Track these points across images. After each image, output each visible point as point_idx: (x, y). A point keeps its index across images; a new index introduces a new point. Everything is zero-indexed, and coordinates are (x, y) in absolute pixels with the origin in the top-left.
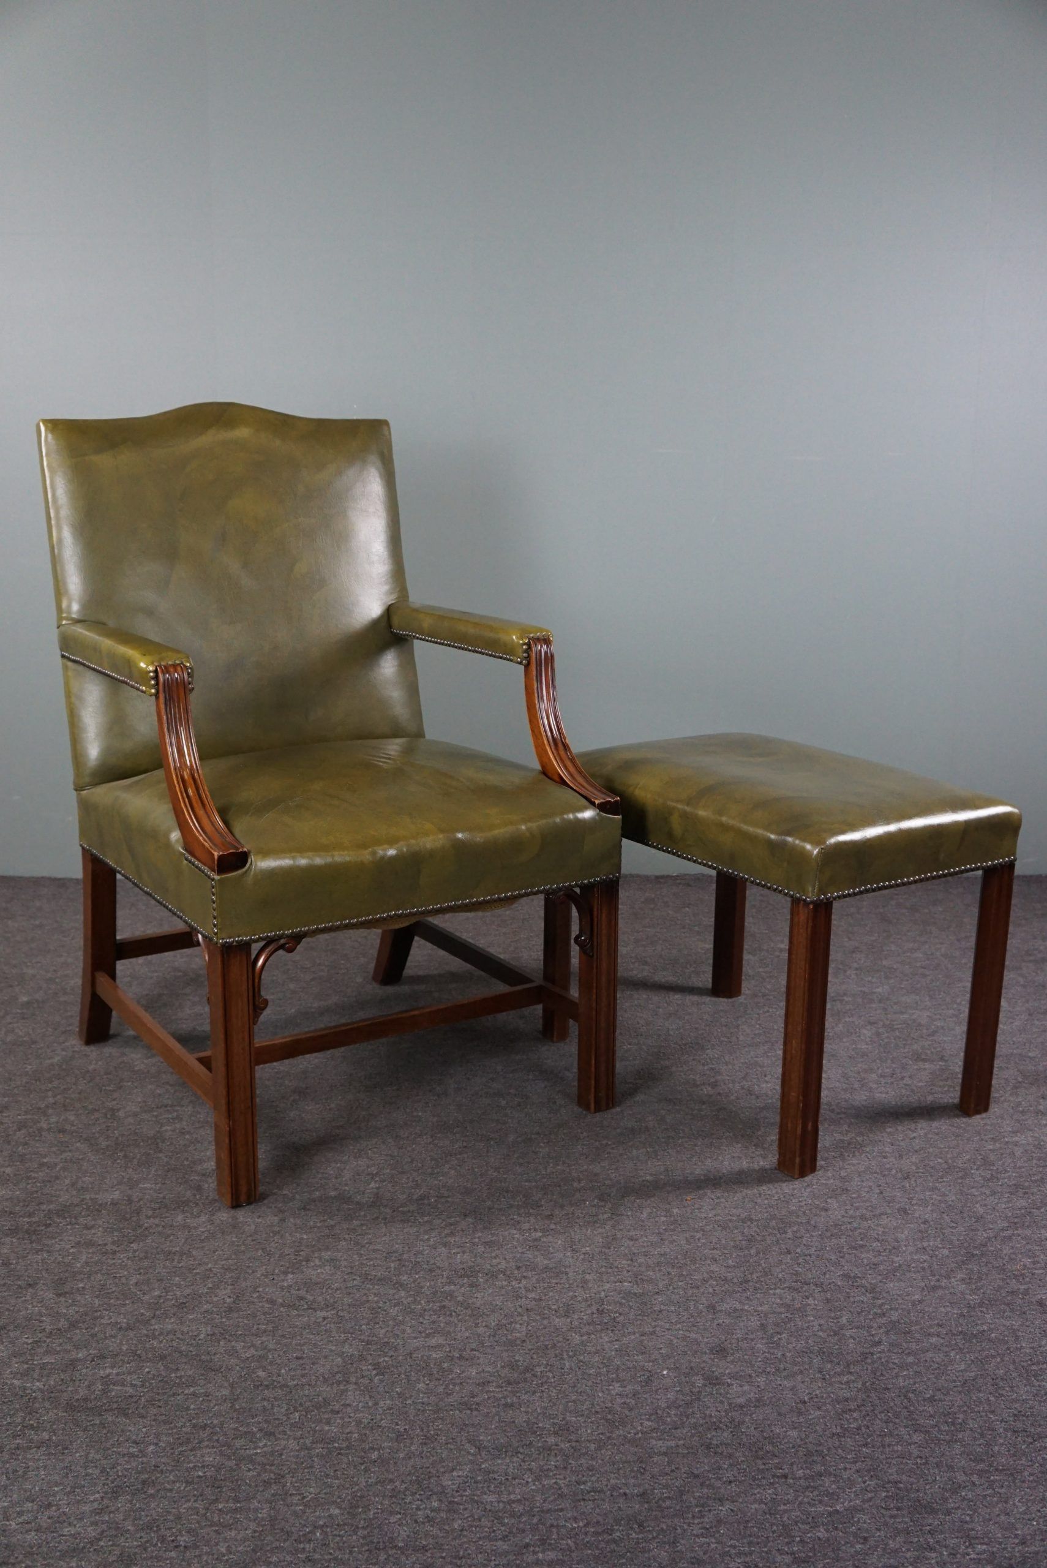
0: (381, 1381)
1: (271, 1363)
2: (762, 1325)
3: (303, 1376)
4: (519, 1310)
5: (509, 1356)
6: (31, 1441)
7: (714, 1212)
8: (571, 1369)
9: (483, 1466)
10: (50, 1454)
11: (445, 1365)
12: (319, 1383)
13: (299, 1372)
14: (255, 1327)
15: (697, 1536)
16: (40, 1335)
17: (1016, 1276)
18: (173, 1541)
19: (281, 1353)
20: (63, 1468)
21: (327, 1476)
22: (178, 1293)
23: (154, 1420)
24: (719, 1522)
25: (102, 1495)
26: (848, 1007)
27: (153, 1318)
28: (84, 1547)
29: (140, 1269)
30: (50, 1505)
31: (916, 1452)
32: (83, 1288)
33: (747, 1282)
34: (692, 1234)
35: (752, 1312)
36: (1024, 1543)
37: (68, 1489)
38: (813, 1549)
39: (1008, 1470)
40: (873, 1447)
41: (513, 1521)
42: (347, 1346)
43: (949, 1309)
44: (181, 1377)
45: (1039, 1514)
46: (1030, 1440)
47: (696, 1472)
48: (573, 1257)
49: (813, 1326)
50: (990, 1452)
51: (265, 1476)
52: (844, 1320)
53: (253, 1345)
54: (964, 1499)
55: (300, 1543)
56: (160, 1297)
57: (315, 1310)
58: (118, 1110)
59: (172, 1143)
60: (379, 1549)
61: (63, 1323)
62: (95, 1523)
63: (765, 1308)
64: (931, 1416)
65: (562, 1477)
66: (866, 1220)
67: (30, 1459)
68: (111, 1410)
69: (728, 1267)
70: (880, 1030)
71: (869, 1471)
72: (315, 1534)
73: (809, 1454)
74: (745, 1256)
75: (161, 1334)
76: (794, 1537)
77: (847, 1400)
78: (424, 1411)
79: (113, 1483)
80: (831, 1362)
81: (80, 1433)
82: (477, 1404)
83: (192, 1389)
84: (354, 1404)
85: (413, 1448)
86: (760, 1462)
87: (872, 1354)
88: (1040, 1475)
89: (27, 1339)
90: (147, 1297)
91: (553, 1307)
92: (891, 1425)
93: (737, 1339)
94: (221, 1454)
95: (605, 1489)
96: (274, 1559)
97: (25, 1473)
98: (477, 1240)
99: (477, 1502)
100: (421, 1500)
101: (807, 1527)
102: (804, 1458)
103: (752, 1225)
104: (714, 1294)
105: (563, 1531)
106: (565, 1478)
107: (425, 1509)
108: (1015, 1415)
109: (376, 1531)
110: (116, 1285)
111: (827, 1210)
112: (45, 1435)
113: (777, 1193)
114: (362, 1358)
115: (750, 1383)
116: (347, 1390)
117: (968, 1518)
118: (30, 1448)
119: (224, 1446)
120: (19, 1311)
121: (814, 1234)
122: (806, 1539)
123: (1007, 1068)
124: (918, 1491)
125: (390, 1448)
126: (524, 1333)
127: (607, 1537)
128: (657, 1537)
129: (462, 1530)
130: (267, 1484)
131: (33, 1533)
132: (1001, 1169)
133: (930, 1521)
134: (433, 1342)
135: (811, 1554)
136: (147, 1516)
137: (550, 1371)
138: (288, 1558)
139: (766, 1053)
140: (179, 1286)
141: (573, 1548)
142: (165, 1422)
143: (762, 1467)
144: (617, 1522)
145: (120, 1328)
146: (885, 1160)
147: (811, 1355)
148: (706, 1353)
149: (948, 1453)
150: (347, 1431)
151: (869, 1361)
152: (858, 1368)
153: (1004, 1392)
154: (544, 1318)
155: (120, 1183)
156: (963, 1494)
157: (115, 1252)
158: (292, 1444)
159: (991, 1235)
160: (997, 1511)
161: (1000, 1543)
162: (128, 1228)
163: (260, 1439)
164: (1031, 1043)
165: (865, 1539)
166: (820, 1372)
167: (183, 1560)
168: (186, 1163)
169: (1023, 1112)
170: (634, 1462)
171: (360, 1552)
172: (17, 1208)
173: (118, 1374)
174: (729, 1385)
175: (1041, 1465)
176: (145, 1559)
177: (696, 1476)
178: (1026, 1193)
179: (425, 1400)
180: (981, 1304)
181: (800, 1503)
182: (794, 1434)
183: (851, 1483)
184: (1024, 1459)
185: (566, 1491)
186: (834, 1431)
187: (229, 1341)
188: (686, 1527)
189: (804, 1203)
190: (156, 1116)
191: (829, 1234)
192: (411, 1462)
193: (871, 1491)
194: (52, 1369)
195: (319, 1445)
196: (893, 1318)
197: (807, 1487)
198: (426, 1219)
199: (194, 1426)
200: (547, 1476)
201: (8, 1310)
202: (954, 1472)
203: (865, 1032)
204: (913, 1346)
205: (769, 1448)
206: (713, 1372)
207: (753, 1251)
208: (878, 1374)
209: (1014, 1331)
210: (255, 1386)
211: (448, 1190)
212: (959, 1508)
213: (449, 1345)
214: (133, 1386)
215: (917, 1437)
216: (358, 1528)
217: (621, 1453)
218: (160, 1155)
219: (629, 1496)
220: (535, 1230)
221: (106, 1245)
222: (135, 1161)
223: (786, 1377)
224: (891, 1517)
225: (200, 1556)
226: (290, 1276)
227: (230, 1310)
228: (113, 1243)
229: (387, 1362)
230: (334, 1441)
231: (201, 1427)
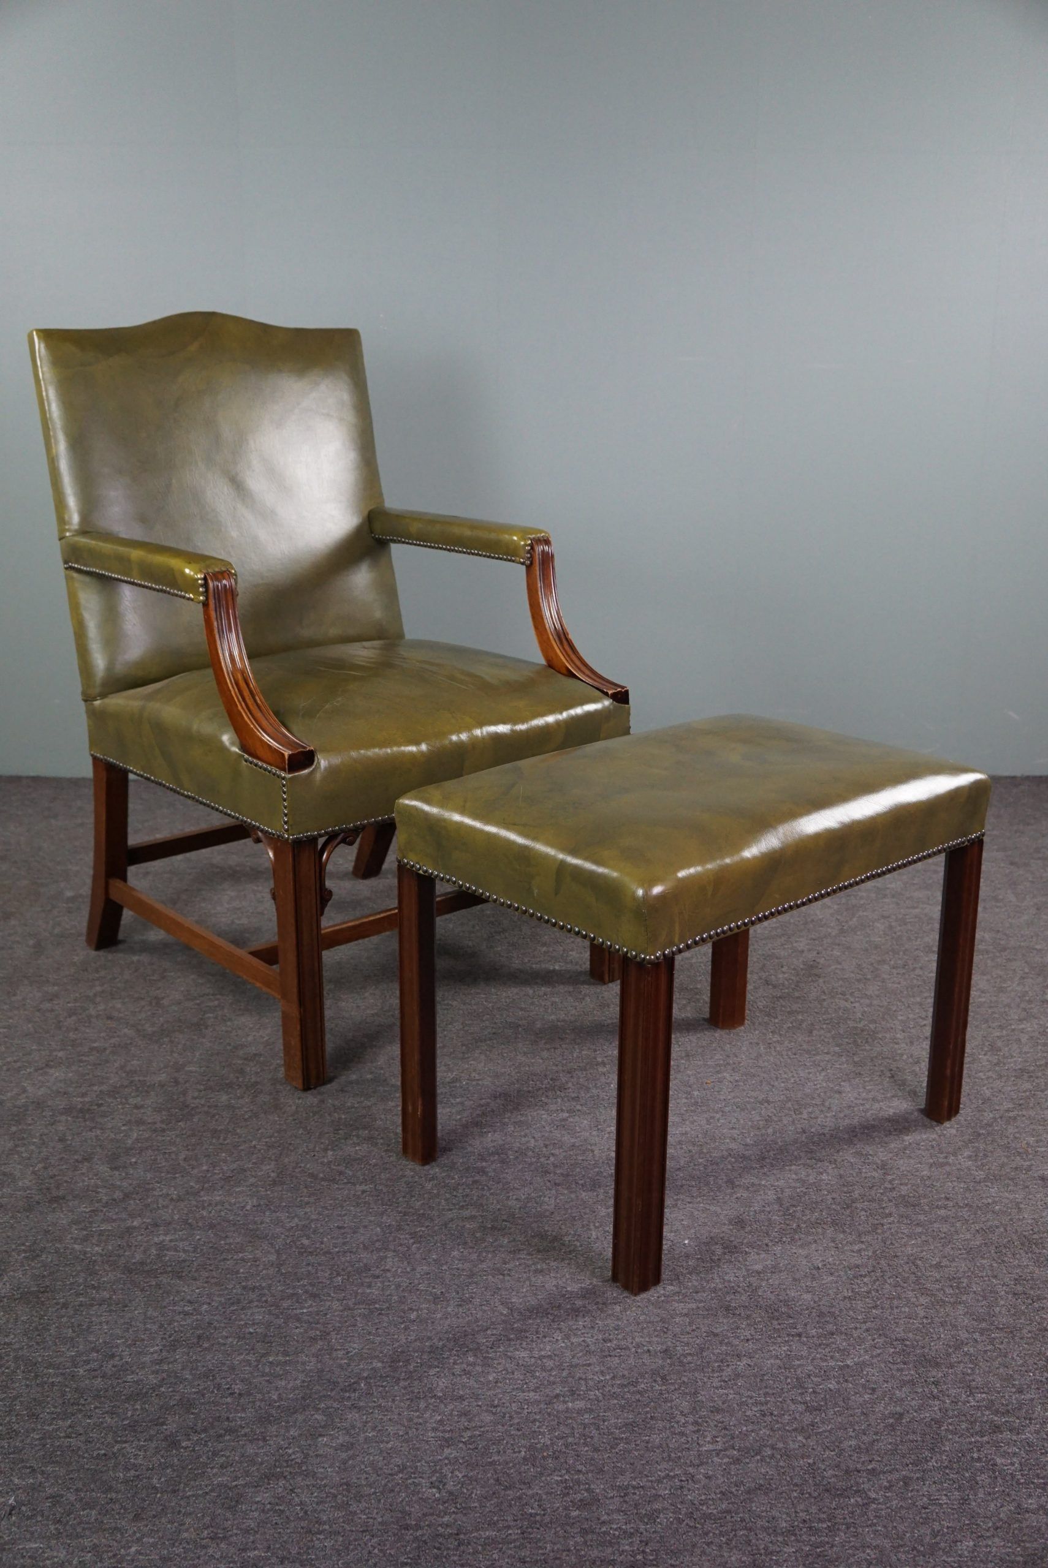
0: (419, 1249)
1: (314, 1232)
2: (779, 1198)
3: (344, 1244)
4: (548, 1184)
5: (539, 1227)
6: (93, 1299)
7: (733, 1094)
8: (597, 1238)
9: (516, 1325)
10: (111, 1311)
11: (478, 1235)
12: (359, 1250)
13: (340, 1241)
14: (299, 1199)
15: (717, 1388)
16: (97, 1205)
17: (1019, 1154)
18: (228, 1389)
19: (323, 1223)
20: (125, 1323)
21: (370, 1333)
22: (225, 1168)
23: (206, 1282)
24: (738, 1376)
25: (161, 1347)
26: (862, 902)
27: (202, 1190)
28: (147, 1393)
29: (187, 1146)
30: (113, 1356)
31: (922, 1314)
32: (136, 1162)
33: (764, 1158)
34: (712, 1115)
35: (769, 1186)
36: (1019, 1392)
37: (129, 1342)
38: (825, 1399)
39: (1008, 1328)
40: (882, 1308)
41: (544, 1374)
42: (385, 1218)
43: (955, 1184)
44: (230, 1244)
45: (1035, 1366)
46: (1030, 1301)
47: (715, 1331)
48: (598, 1136)
49: (827, 1200)
50: (992, 1313)
51: (312, 1333)
52: (856, 1194)
53: (296, 1215)
54: (966, 1354)
55: (346, 1391)
56: (208, 1171)
57: (354, 1184)
58: (163, 998)
59: (214, 1030)
60: (419, 1398)
61: (118, 1195)
62: (156, 1372)
63: (781, 1183)
64: (937, 1281)
65: (590, 1335)
66: (878, 1101)
67: (92, 1315)
68: (166, 1272)
69: (746, 1145)
70: (893, 924)
71: (878, 1330)
72: (359, 1384)
73: (821, 1315)
74: (762, 1135)
75: (210, 1205)
76: (807, 1388)
77: (857, 1266)
78: (460, 1276)
79: (170, 1337)
80: (844, 1232)
81: (138, 1293)
82: (509, 1270)
83: (241, 1255)
84: (394, 1270)
85: (449, 1309)
86: (775, 1322)
87: (883, 1225)
88: (1037, 1332)
89: (84, 1208)
90: (196, 1171)
91: (580, 1182)
92: (899, 1288)
93: (755, 1211)
94: (270, 1313)
95: (630, 1346)
96: (323, 1405)
97: (89, 1327)
98: (506, 1120)
99: (510, 1358)
100: (458, 1356)
101: (819, 1380)
102: (817, 1319)
103: (769, 1107)
104: (733, 1169)
105: (591, 1383)
106: (593, 1337)
107: (462, 1363)
108: (1016, 1280)
109: (416, 1383)
110: (166, 1160)
111: (840, 1093)
112: (106, 1295)
113: (793, 1077)
114: (399, 1228)
115: (767, 1251)
116: (386, 1257)
117: (969, 1371)
118: (92, 1305)
119: (272, 1306)
120: (76, 1182)
121: (828, 1115)
122: (818, 1390)
123: (1015, 960)
124: (923, 1347)
125: (428, 1309)
126: (553, 1206)
127: (632, 1389)
128: (679, 1389)
129: (496, 1382)
130: (314, 1340)
131: (99, 1379)
132: (1007, 1054)
133: (934, 1373)
134: (466, 1213)
135: (822, 1403)
136: (204, 1366)
137: (577, 1240)
138: (335, 1405)
139: (782, 945)
140: (225, 1161)
141: (601, 1398)
142: (216, 1284)
143: (777, 1327)
144: (642, 1375)
145: (172, 1199)
146: (896, 1046)
147: (825, 1226)
148: (725, 1224)
149: (952, 1314)
150: (388, 1292)
151: (879, 1231)
152: (869, 1238)
153: (1006, 1259)
154: (571, 1192)
155: (166, 1067)
156: (966, 1349)
157: (163, 1130)
158: (336, 1305)
159: (997, 1116)
160: (996, 1364)
161: (999, 1392)
162: (175, 1108)
163: (306, 1301)
164: (1038, 935)
165: (874, 1390)
166: (833, 1241)
167: (237, 1406)
168: (228, 1048)
169: (1030, 1002)
170: (657, 1322)
171: (402, 1401)
172: (71, 1089)
173: (171, 1241)
174: (746, 1253)
175: (1039, 1324)
176: (203, 1404)
177: (715, 1335)
178: (1031, 1077)
179: (460, 1266)
180: (985, 1180)
181: (813, 1359)
182: (807, 1296)
183: (861, 1341)
184: (1023, 1318)
185: (593, 1348)
186: (846, 1295)
187: (274, 1211)
188: (705, 1380)
189: (819, 1086)
190: (198, 1004)
191: (842, 1115)
192: (448, 1322)
193: (880, 1348)
194: (108, 1236)
195: (361, 1306)
196: (903, 1193)
197: (820, 1345)
198: (458, 1100)
199: (244, 1288)
200: (575, 1335)
201: (66, 1182)
202: (958, 1330)
203: (879, 925)
204: (922, 1217)
205: (784, 1309)
206: (731, 1242)
207: (770, 1131)
208: (888, 1242)
209: (1018, 1204)
210: (299, 1252)
211: (479, 1074)
212: (961, 1362)
213: (482, 1216)
214: (185, 1251)
215: (923, 1300)
216: (399, 1379)
217: (645, 1314)
218: (204, 1040)
219: (653, 1353)
220: (562, 1110)
221: (155, 1123)
222: (180, 1047)
223: (801, 1246)
224: (898, 1370)
225: (254, 1402)
226: (330, 1153)
227: (274, 1183)
228: (162, 1122)
229: (423, 1232)
230: (376, 1303)
231: (250, 1289)
